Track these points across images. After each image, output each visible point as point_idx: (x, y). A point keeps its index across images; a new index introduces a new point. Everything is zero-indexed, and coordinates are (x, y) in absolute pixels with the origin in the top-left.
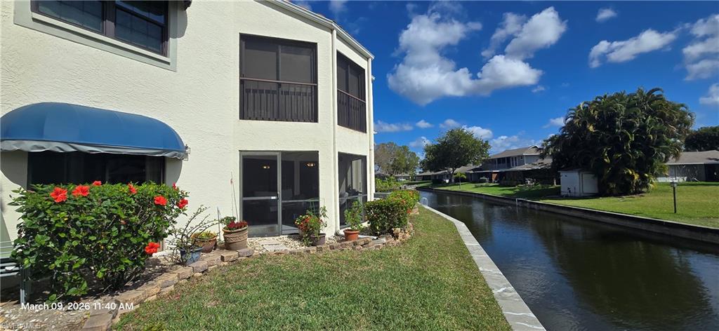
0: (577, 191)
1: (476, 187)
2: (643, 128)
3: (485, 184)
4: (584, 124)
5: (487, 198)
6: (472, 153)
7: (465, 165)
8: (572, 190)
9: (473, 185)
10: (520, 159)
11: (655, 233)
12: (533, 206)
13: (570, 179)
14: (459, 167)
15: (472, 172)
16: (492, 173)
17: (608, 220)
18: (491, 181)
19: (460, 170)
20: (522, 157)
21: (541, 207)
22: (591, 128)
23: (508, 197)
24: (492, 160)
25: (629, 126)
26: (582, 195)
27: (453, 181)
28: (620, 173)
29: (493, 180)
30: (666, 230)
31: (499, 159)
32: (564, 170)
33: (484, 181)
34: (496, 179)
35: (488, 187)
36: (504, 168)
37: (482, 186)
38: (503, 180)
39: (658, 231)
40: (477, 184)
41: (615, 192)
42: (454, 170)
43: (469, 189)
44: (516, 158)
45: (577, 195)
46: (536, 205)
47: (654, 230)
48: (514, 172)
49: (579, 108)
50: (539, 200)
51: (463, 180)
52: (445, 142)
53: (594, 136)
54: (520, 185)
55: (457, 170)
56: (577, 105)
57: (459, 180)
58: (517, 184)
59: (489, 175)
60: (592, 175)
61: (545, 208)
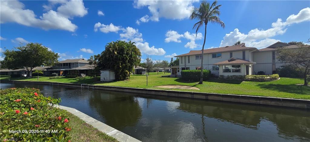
0: (108, 79)
1: (50, 79)
2: (131, 55)
3: (56, 77)
4: (113, 51)
5: (61, 85)
6: (47, 59)
7: (39, 66)
8: (106, 79)
9: (48, 78)
10: (76, 64)
11: (145, 94)
12: (91, 87)
13: (105, 74)
14: (35, 67)
15: (46, 70)
16: (60, 71)
17: (127, 91)
18: (59, 75)
19: (37, 69)
20: (77, 63)
21: (96, 88)
22: (116, 53)
23: (75, 84)
24: (60, 64)
25: (127, 54)
26: (110, 81)
27: (31, 75)
28: (124, 71)
29: (61, 74)
30: (148, 92)
31: (64, 64)
32: (102, 69)
33: (55, 75)
34: (62, 74)
35: (58, 78)
36: (68, 68)
37: (54, 78)
38: (67, 74)
39: (145, 93)
40: (51, 77)
41: (122, 79)
42: (31, 69)
43: (46, 80)
44: (74, 64)
45: (108, 81)
46: (93, 87)
47: (144, 93)
48: (75, 70)
49: (111, 43)
50: (94, 84)
51: (40, 75)
52: (25, 50)
53: (117, 56)
54: (78, 77)
55: (34, 69)
56: (111, 42)
57: (35, 75)
58: (77, 76)
59: (59, 72)
60: (114, 72)
61: (97, 88)
